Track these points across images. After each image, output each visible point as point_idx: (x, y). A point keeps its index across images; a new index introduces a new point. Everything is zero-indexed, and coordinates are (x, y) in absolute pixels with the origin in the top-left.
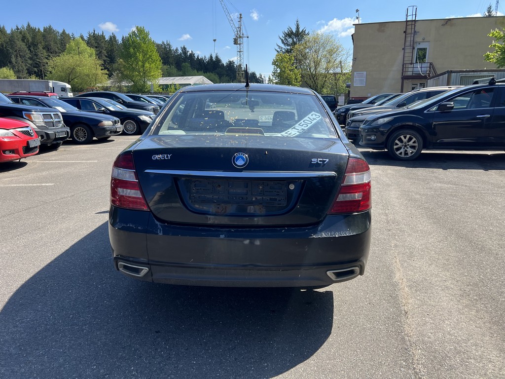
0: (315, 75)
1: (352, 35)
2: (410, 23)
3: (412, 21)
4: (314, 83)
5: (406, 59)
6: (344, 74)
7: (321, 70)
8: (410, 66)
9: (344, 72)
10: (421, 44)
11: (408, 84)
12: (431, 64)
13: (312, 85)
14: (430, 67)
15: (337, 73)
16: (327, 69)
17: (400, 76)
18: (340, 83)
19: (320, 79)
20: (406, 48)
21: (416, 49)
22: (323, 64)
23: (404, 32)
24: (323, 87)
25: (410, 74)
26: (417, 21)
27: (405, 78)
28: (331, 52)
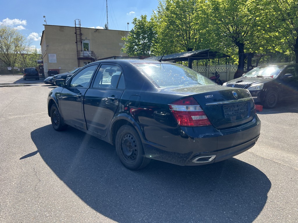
0: (8, 54)
1: (43, 32)
2: (78, 29)
3: (79, 27)
4: (7, 59)
5: (78, 48)
6: (29, 55)
7: (12, 51)
8: (81, 52)
9: (29, 53)
10: (85, 40)
11: (82, 62)
12: (92, 52)
13: (5, 61)
14: (92, 54)
15: (24, 54)
16: (16, 51)
17: (76, 58)
18: (27, 60)
19: (12, 57)
20: (77, 42)
21: (83, 43)
22: (13, 47)
23: (75, 33)
24: (15, 62)
25: (81, 56)
26: (81, 28)
27: (79, 59)
28: (17, 40)
